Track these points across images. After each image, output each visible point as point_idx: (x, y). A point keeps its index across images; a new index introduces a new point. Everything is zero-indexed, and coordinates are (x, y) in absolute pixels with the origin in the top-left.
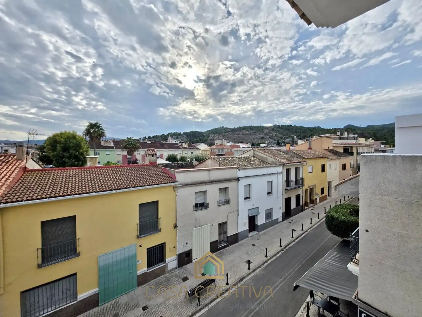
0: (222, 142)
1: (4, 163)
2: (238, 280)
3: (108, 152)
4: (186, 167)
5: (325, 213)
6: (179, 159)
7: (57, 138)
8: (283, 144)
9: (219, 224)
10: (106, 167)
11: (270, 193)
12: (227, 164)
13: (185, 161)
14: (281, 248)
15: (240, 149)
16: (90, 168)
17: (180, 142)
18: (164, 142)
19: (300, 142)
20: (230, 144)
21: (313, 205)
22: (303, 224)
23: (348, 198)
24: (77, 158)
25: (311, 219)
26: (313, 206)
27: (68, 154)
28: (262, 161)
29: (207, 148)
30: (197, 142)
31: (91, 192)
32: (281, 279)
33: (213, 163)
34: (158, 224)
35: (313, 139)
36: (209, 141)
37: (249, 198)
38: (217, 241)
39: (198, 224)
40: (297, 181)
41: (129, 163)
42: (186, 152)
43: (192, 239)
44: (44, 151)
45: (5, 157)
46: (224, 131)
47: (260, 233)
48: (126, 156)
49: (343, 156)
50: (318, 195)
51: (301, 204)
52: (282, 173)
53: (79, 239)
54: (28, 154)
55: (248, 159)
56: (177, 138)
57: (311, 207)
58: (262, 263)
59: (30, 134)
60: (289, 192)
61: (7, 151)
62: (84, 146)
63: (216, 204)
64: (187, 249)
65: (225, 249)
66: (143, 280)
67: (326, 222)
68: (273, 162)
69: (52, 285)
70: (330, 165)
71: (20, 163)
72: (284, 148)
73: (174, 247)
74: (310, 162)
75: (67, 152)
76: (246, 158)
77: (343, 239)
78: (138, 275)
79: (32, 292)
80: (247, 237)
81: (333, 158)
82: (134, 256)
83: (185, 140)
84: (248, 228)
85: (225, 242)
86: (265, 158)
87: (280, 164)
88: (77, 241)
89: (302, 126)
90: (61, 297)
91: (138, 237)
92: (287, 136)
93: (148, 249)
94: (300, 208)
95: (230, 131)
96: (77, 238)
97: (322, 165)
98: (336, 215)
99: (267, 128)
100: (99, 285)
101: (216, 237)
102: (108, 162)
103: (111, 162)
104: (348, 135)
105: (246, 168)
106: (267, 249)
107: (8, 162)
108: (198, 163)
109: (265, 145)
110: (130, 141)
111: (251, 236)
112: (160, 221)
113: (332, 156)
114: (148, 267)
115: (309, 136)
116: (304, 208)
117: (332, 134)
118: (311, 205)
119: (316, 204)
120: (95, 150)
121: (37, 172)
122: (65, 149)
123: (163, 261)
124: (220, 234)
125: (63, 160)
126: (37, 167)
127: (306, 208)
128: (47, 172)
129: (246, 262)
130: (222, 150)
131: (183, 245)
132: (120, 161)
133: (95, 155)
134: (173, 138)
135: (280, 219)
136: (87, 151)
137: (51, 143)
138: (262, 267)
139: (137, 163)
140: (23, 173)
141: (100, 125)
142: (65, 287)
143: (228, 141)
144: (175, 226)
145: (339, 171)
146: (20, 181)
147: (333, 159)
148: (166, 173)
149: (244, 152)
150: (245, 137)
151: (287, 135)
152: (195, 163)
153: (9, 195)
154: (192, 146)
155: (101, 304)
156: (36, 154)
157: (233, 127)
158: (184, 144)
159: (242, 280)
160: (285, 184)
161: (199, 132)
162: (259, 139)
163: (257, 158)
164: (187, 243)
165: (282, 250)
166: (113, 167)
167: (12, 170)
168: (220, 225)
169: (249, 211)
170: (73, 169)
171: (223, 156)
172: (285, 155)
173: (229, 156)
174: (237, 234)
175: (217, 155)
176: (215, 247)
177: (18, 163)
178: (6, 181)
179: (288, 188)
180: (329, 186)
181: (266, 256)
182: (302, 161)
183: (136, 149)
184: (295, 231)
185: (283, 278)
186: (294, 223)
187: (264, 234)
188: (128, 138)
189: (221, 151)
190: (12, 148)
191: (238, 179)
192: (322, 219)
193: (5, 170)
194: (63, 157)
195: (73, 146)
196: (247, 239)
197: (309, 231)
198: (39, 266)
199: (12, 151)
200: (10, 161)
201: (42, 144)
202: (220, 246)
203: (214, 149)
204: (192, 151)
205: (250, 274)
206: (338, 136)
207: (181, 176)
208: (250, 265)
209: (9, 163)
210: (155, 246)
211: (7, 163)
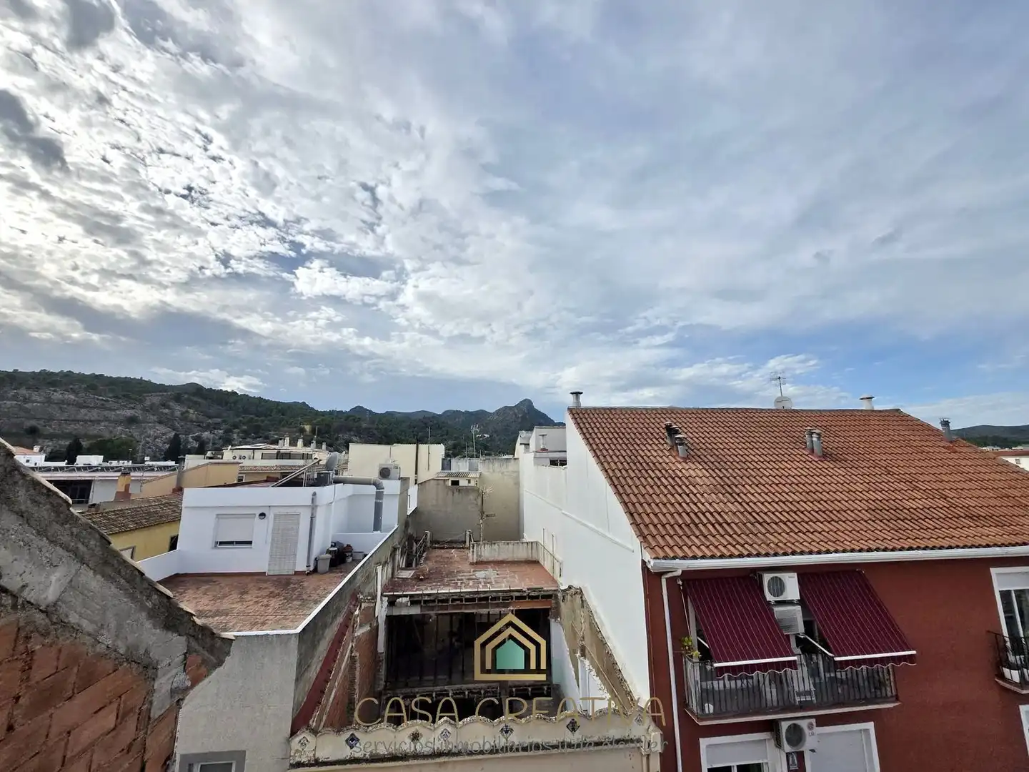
89: (263, 397)
162: (117, 422)
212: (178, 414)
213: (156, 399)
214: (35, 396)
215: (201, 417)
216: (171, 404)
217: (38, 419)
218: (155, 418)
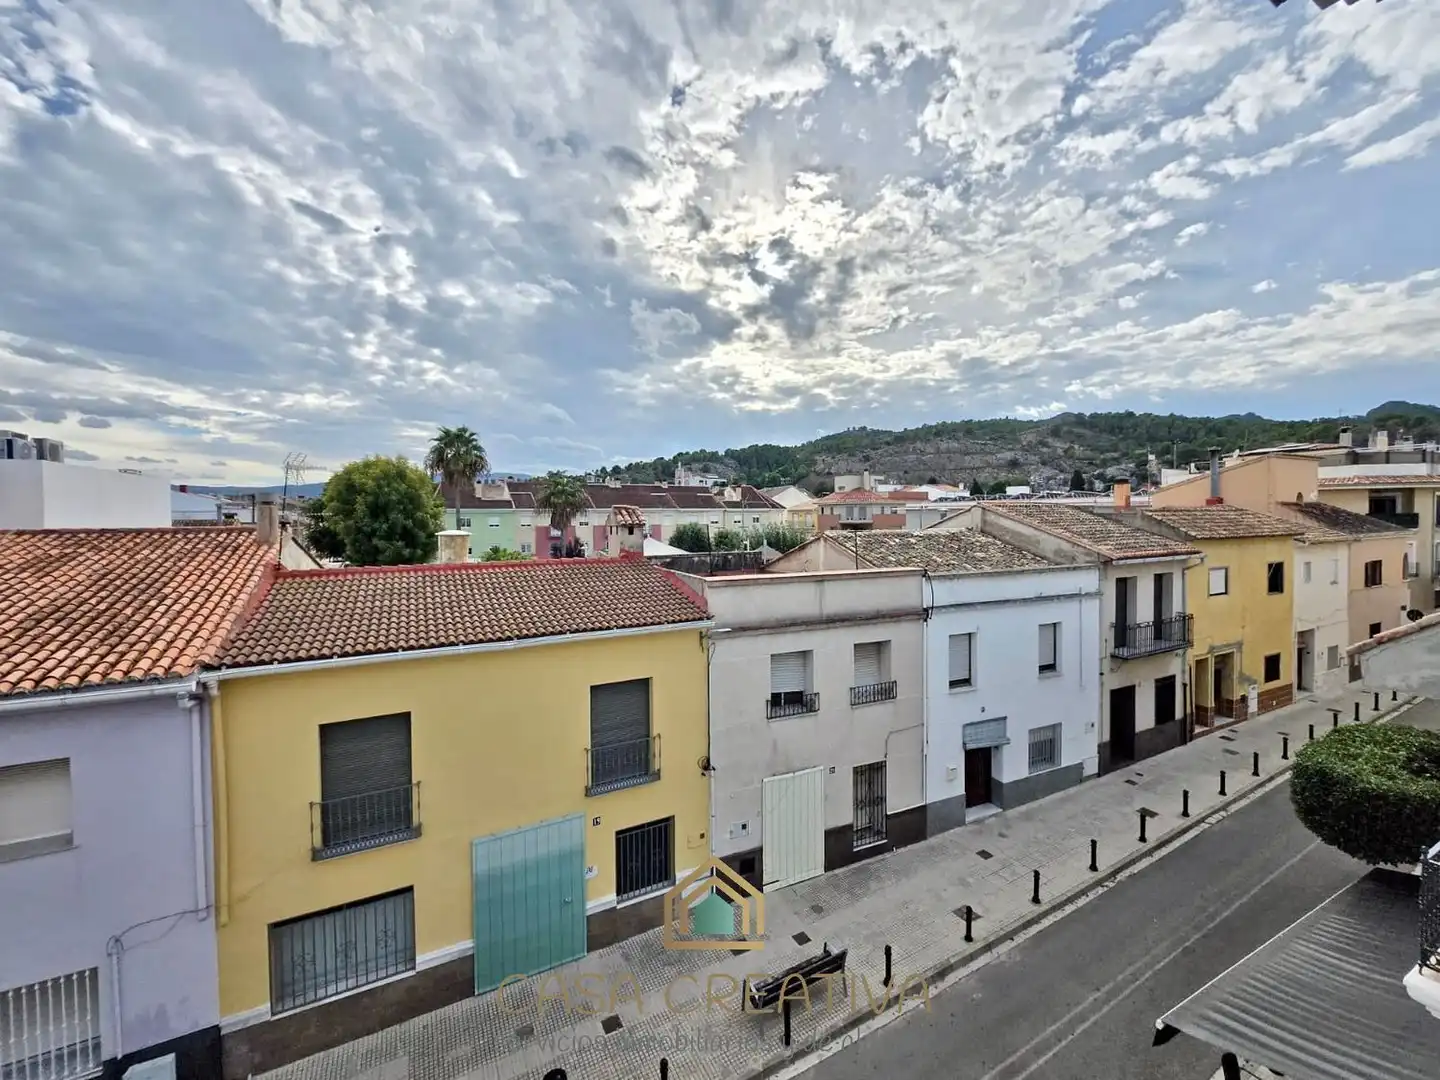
0: (862, 482)
1: (228, 553)
2: (930, 974)
3: (494, 518)
4: (737, 569)
5: (1285, 756)
6: (712, 540)
7: (357, 478)
8: (1099, 485)
9: (855, 769)
10: (493, 567)
11: (1048, 668)
12: (883, 558)
13: (733, 547)
14: (1092, 877)
15: (931, 506)
16: (447, 567)
17: (716, 484)
18: (665, 485)
19: (1170, 477)
20: (890, 488)
21: (1231, 720)
22: (1186, 794)
23: (1394, 699)
24: (408, 537)
25: (1223, 775)
26: (1228, 725)
27: (385, 526)
28: (1020, 550)
29: (806, 504)
30: (774, 483)
31: (452, 644)
32: (1097, 995)
33: (832, 552)
34: (651, 756)
35: (1228, 465)
36: (814, 479)
37: (967, 682)
38: (850, 826)
39: (783, 765)
40: (1159, 625)
41: (556, 552)
42: (736, 515)
43: (760, 814)
44: (322, 517)
45: (229, 535)
46: (866, 441)
47: (1011, 813)
48: (547, 529)
49: (1370, 531)
50: (1252, 682)
51: (1179, 714)
52: (1099, 594)
53: (419, 783)
54: (283, 525)
55: (960, 540)
56: (706, 470)
57: (1222, 727)
58: (1021, 921)
59: (288, 467)
60: (1127, 666)
61: (230, 516)
62: (429, 500)
63: (846, 698)
64: (744, 845)
65: (880, 857)
66: (605, 931)
67: (1294, 792)
68: (1057, 552)
69: (348, 912)
70: (1308, 564)
71: (267, 552)
72: (1102, 501)
73: (702, 836)
74: (1214, 555)
75: (382, 520)
76: (953, 537)
77: (1371, 867)
78: (589, 913)
79: (297, 927)
80: (961, 823)
81: (1322, 539)
82: (579, 854)
83: (733, 476)
84: (962, 791)
85: (879, 833)
86: (1029, 537)
87: (1088, 559)
88: (415, 790)
89: (1177, 414)
90: (371, 955)
91: (588, 792)
92: (1116, 455)
93: (618, 833)
94: (1175, 730)
95: (888, 444)
96: (414, 781)
97: (1270, 566)
98: (1341, 768)
99: (1031, 425)
100: (476, 933)
101: (845, 816)
102: (496, 550)
103: (505, 550)
104: (1391, 443)
105: (954, 572)
106: (1037, 875)
107: (236, 549)
108: (781, 555)
109: (1026, 490)
110: (558, 484)
111: (975, 822)
112: (656, 747)
113: (1315, 530)
114: (618, 893)
115: (1213, 453)
116: (1192, 730)
117: (1311, 440)
118: (1219, 721)
119: (1243, 716)
120: (458, 512)
121: (307, 579)
122: (377, 510)
123: (666, 879)
124: (858, 804)
125: (370, 540)
126: (307, 564)
127: (1198, 730)
128: (332, 578)
129: (955, 912)
130: (863, 509)
131: (731, 832)
132: (529, 546)
133: (459, 529)
134: (690, 469)
135: (1092, 768)
136: (435, 516)
137: (340, 493)
138: (1020, 938)
139: (580, 554)
140: (272, 582)
141: (472, 434)
142: (381, 927)
143: (882, 478)
144: (707, 766)
145: (1351, 592)
146: (266, 604)
147: (1321, 543)
148: (675, 589)
149: (944, 517)
150: (944, 460)
151: (1115, 451)
152: (768, 553)
153: (239, 644)
154: (756, 497)
155: (481, 991)
156: (302, 524)
157: (898, 429)
158: (728, 490)
159: (941, 974)
160: (1111, 635)
161: (778, 447)
162: (999, 467)
163: (994, 537)
164: (744, 827)
165: (1099, 883)
166: (513, 566)
167: (247, 572)
168: (858, 771)
169: (969, 730)
170: (401, 572)
171: (866, 532)
172: (1111, 526)
173: (888, 531)
174: (924, 807)
175: (845, 526)
176: (840, 848)
177: (260, 553)
178: (231, 603)
179: (1124, 652)
180: (1300, 651)
181: (1036, 900)
182: (1183, 548)
183: (578, 507)
184: (1153, 815)
185: (1105, 989)
186: (1147, 787)
187: (1027, 817)
188: (551, 474)
189: (856, 510)
190: (244, 508)
191: (924, 614)
192: (1271, 779)
193: (230, 572)
194: (373, 533)
195: (400, 502)
196: (958, 830)
197: (1212, 820)
198: (316, 856)
199: (244, 516)
200: (240, 545)
201: (317, 495)
202: (860, 846)
203: (832, 507)
204: (755, 513)
205: (972, 957)
206: (1346, 451)
207: (726, 600)
208: (973, 923)
209: (239, 552)
210: (642, 826)
211: (234, 553)
212: (1060, 451)
213: (1030, 437)
214: (930, 449)
215: (1089, 453)
216: (1050, 440)
217: (935, 471)
218: (1037, 458)
